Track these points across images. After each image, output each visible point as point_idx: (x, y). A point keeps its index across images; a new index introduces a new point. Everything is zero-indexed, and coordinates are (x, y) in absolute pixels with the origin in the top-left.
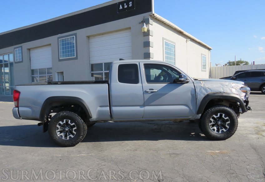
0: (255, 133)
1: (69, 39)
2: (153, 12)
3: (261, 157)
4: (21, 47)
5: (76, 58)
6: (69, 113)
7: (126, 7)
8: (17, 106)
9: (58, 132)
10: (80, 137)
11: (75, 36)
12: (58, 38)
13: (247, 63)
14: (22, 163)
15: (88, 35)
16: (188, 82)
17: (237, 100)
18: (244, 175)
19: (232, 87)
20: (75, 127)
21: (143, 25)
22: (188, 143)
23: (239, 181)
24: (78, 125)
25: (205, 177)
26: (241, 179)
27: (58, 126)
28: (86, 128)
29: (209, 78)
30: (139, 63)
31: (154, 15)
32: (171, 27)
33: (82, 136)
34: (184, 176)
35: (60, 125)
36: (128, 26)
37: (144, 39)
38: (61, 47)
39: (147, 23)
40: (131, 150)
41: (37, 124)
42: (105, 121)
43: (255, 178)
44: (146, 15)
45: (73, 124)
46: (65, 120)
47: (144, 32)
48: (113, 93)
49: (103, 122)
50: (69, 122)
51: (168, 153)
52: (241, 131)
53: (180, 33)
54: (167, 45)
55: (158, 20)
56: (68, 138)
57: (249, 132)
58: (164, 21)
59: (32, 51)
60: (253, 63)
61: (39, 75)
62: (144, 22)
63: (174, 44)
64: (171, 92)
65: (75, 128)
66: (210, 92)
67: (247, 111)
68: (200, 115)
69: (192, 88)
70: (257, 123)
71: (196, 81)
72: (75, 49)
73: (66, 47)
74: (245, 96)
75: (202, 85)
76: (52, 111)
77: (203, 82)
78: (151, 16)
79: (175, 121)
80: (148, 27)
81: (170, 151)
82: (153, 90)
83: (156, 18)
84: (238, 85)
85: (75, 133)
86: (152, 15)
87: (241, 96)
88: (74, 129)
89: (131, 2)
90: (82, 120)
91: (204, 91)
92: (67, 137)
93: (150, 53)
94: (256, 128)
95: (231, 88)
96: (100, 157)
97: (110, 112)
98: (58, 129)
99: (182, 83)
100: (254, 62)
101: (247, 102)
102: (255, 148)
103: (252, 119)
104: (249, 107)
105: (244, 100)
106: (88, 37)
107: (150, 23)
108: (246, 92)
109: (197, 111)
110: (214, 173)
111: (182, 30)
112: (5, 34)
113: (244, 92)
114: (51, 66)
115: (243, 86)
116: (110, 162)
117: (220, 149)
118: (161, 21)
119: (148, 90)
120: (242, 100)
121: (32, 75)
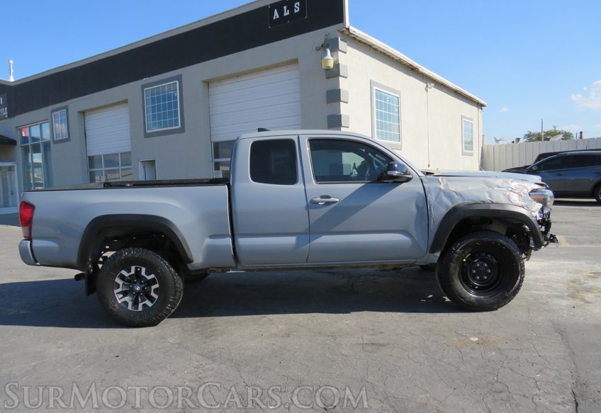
0: (568, 296)
1: (167, 89)
2: (348, 24)
3: (573, 353)
4: (66, 107)
5: (182, 130)
6: (142, 253)
7: (286, 13)
8: (29, 238)
9: (119, 293)
10: (166, 305)
11: (177, 82)
12: (143, 86)
13: (567, 136)
14: (33, 364)
15: (206, 78)
16: (408, 180)
17: (522, 219)
18: (527, 395)
19: (510, 189)
20: (155, 283)
21: (326, 54)
22: (410, 317)
23: (513, 409)
24: (161, 279)
25: (435, 399)
26: (518, 405)
27: (118, 280)
28: (180, 285)
29: (481, 170)
30: (298, 137)
31: (348, 29)
32: (389, 56)
33: (171, 303)
34: (386, 398)
35: (123, 277)
36: (293, 57)
37: (326, 85)
38: (149, 106)
39: (335, 48)
40: (276, 335)
41: (73, 277)
42: (225, 269)
43: (551, 402)
44: (331, 30)
45: (152, 276)
46: (133, 268)
47: (328, 70)
48: (239, 206)
49: (220, 270)
50: (143, 273)
51: (361, 341)
52: (536, 290)
53: (411, 70)
54: (381, 98)
55: (360, 41)
56: (140, 308)
57: (554, 293)
58: (374, 43)
59: (89, 117)
60: (579, 135)
61: (104, 169)
62: (328, 47)
63: (397, 94)
64: (372, 202)
65: (157, 286)
66: (459, 201)
67: (548, 244)
68: (438, 254)
69: (419, 193)
70: (577, 272)
71: (428, 176)
72: (179, 109)
73: (159, 106)
74: (542, 209)
75: (442, 187)
76: (107, 247)
77: (445, 178)
78: (343, 32)
79: (383, 268)
80: (335, 59)
81: (365, 337)
82: (329, 197)
83: (354, 38)
84: (526, 184)
85: (156, 297)
86: (344, 29)
87: (533, 211)
88: (154, 287)
89: (298, 3)
90: (172, 269)
91: (446, 200)
92: (138, 305)
93: (340, 115)
94: (571, 284)
95: (508, 193)
96: (206, 351)
97: (234, 249)
98: (118, 286)
99: (397, 181)
100: (581, 133)
101: (546, 223)
102: (561, 331)
103: (566, 263)
104: (552, 235)
105: (539, 218)
106: (207, 83)
107: (340, 48)
108: (544, 202)
109: (430, 246)
110: (456, 391)
111: (415, 64)
112: (31, 82)
113: (539, 201)
114: (128, 149)
115: (536, 187)
116: (225, 362)
117: (479, 333)
118: (365, 44)
119: (319, 199)
120: (533, 219)
121: (90, 168)
